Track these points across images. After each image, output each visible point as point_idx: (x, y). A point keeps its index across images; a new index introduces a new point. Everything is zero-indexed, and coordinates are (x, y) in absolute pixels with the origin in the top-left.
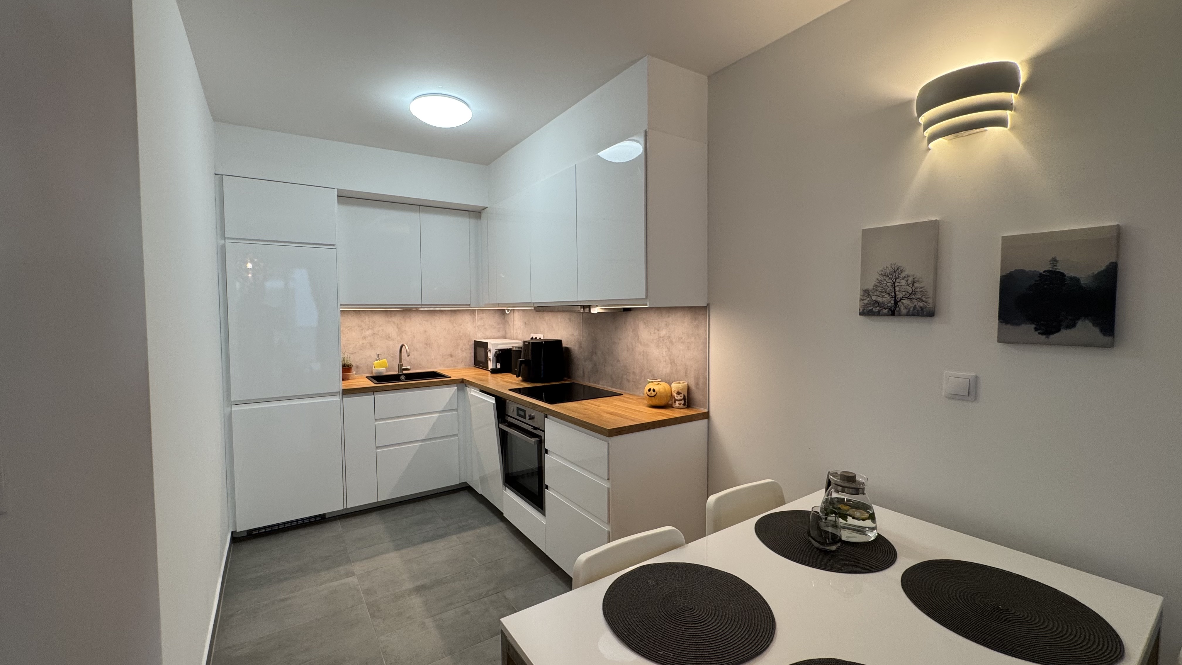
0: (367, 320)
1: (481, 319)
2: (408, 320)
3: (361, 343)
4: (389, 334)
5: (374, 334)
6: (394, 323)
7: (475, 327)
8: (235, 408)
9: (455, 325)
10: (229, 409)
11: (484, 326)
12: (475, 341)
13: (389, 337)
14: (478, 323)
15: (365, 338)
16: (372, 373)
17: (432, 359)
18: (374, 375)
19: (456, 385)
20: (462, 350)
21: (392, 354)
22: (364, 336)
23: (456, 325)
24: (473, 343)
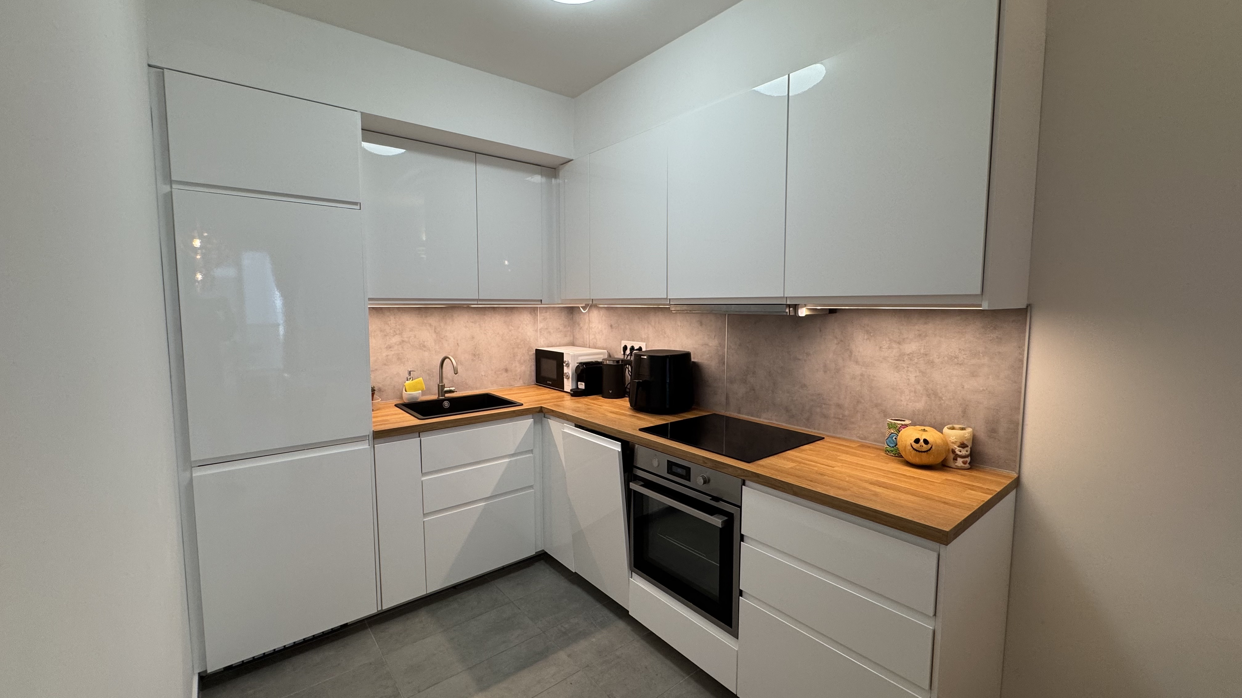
0: (393, 321)
1: (545, 319)
2: (449, 321)
3: (384, 355)
4: (424, 342)
5: (403, 341)
6: (430, 325)
7: (536, 331)
8: (198, 473)
9: (511, 327)
10: (188, 474)
11: (547, 329)
12: (537, 350)
13: (424, 346)
14: (540, 325)
15: (389, 347)
16: (401, 397)
17: (482, 375)
18: (406, 401)
19: (531, 416)
20: (519, 361)
21: (429, 370)
22: (389, 345)
23: (513, 328)
24: (535, 352)
